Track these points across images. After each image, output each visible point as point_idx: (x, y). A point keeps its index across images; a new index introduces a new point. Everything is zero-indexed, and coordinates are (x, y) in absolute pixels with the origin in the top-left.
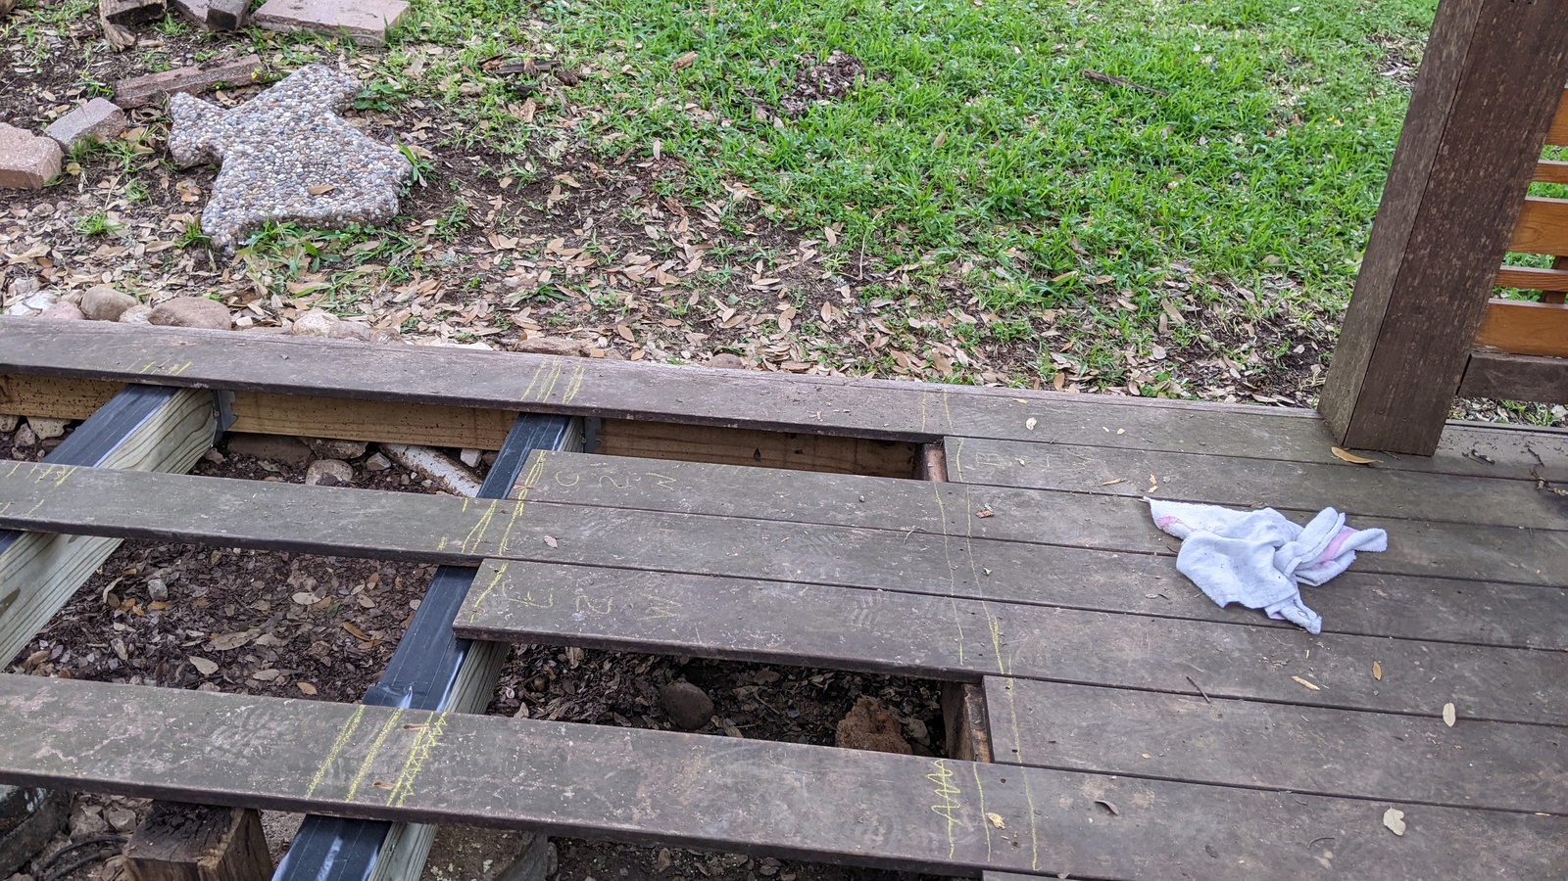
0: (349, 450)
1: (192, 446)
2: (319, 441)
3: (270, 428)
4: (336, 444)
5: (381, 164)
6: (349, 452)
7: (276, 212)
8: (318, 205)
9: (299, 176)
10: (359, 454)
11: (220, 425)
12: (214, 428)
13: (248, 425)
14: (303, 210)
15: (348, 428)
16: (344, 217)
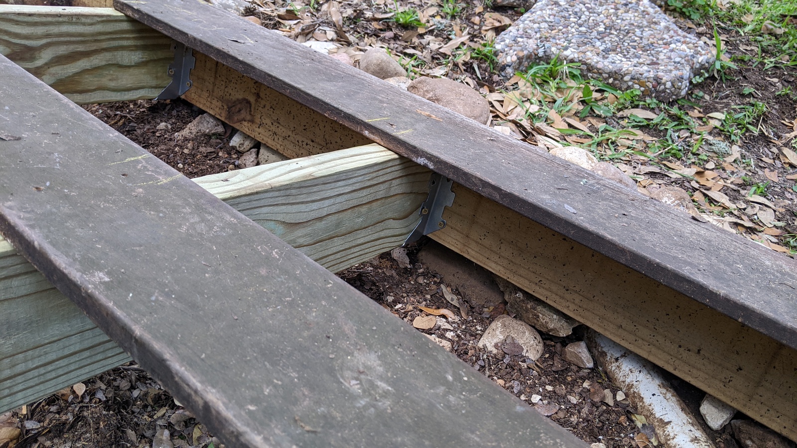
0: (552, 322)
1: (382, 234)
2: (519, 295)
3: (472, 254)
4: (539, 308)
5: (684, 47)
6: (551, 326)
7: (567, 53)
8: (610, 60)
9: (599, 33)
10: (563, 334)
11: (422, 226)
12: (415, 226)
13: (451, 241)
14: (593, 58)
15: (568, 296)
16: (632, 79)
